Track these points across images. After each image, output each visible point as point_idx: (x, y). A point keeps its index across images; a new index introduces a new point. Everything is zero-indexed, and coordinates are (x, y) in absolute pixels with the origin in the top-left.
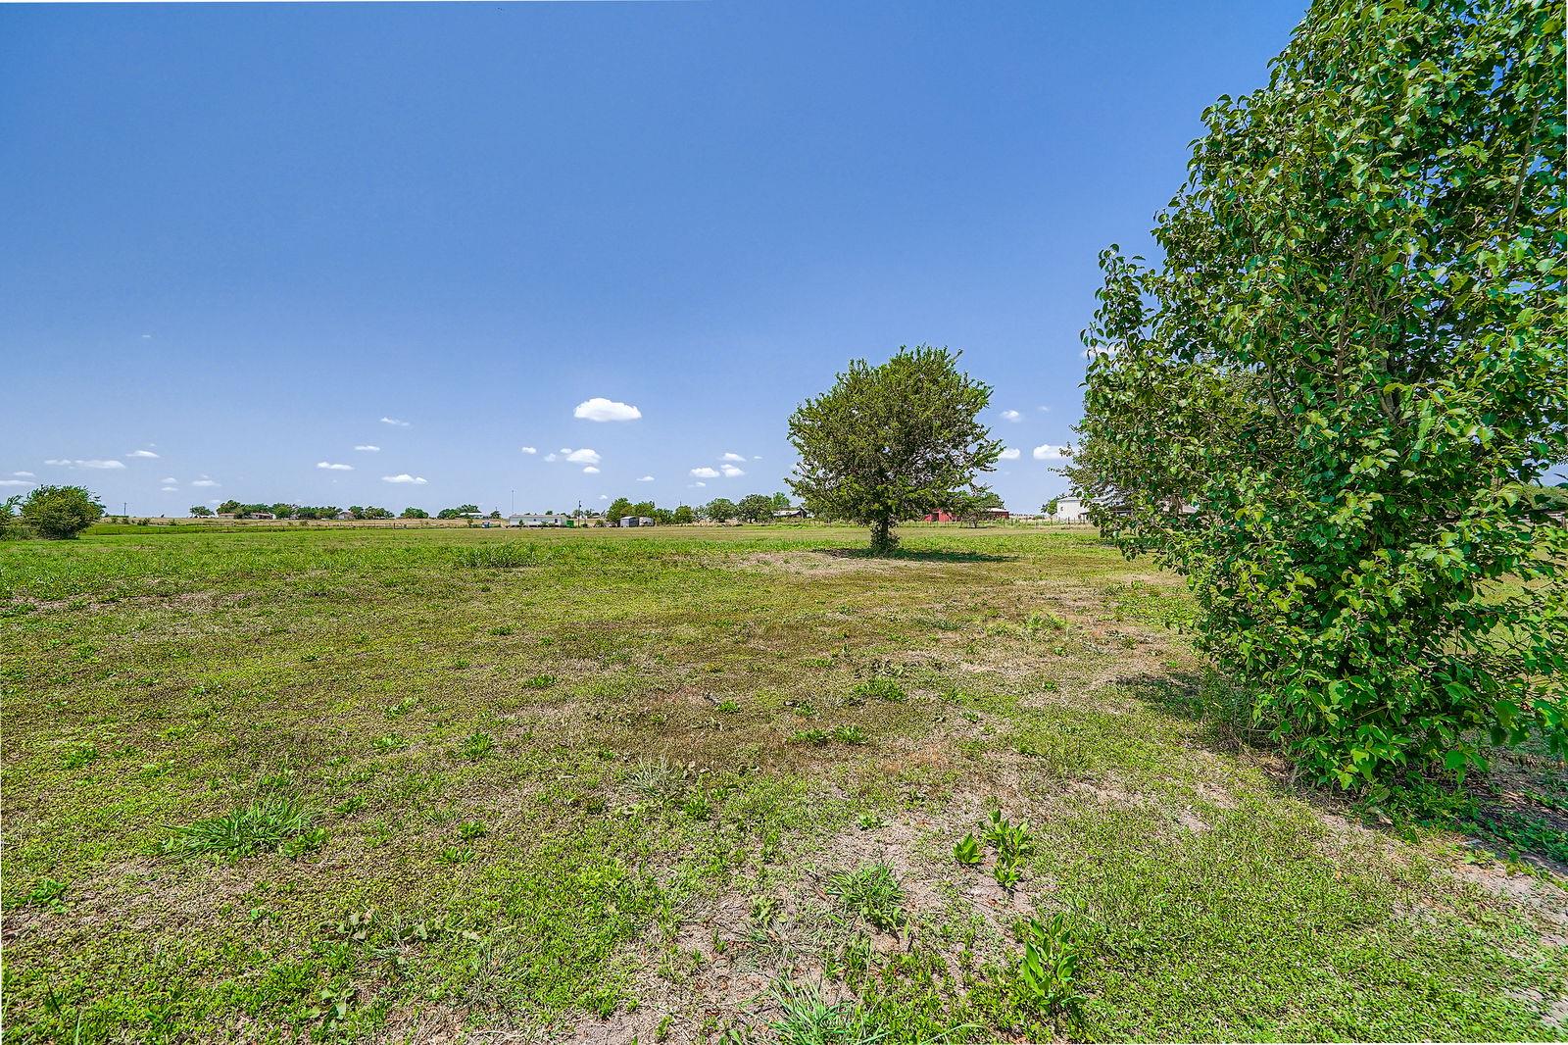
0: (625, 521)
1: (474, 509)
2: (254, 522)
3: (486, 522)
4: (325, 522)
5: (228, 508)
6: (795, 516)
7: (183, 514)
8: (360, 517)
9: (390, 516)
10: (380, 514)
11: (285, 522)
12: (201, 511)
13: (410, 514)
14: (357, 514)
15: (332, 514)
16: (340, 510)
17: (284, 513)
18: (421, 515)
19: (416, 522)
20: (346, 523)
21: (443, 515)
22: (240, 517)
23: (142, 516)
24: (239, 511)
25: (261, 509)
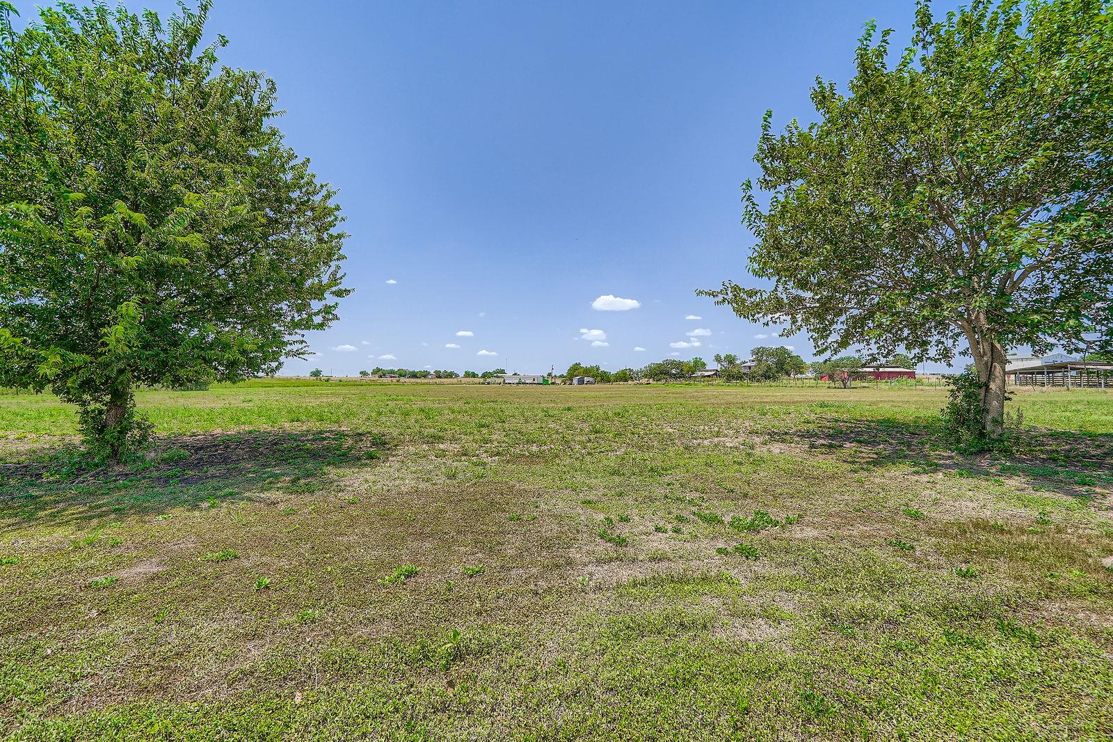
0: (575, 380)
1: (503, 372)
2: (386, 380)
3: (506, 380)
5: (377, 371)
7: (356, 375)
8: (439, 377)
9: (457, 376)
10: (450, 375)
11: (401, 379)
12: (364, 373)
13: (467, 375)
14: (438, 375)
15: (425, 375)
16: (430, 372)
17: (401, 374)
18: (474, 375)
19: (471, 380)
20: (431, 381)
21: (483, 376)
22: (380, 377)
24: (380, 373)
25: (392, 372)
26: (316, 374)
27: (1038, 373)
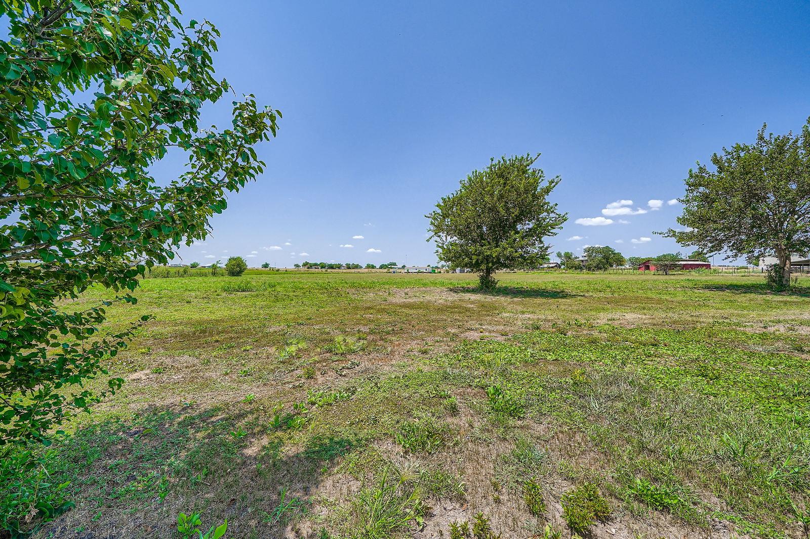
1: (395, 264)
2: (313, 270)
3: (400, 271)
4: (337, 270)
5: (305, 265)
6: (552, 267)
7: (291, 267)
8: (349, 268)
9: (361, 267)
10: (356, 267)
11: (324, 270)
12: (297, 266)
13: (369, 266)
14: (348, 266)
15: (339, 267)
16: (342, 265)
17: (323, 266)
18: (373, 267)
19: (373, 270)
20: (344, 271)
21: (381, 267)
22: (308, 268)
23: (277, 268)
24: (309, 265)
25: (316, 265)
26: (266, 266)
27: (805, 265)
